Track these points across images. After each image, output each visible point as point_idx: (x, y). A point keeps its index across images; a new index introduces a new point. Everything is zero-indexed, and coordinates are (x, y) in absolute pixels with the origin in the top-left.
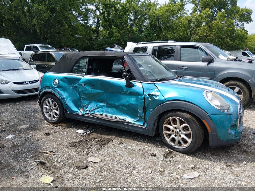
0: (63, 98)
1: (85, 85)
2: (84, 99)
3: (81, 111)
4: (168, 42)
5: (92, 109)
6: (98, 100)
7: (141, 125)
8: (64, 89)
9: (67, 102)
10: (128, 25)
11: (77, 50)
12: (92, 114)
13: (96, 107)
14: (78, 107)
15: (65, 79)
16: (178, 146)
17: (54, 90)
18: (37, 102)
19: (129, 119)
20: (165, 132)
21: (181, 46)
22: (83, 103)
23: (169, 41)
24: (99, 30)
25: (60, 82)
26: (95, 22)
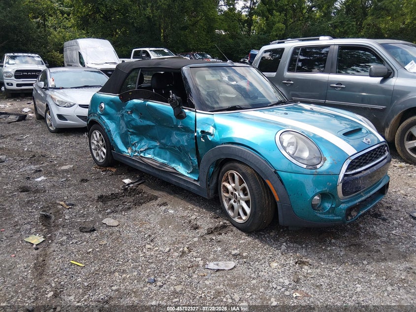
0: (109, 131)
1: (132, 112)
2: (133, 134)
3: (129, 151)
4: (318, 39)
5: (142, 150)
6: (150, 137)
7: (195, 180)
8: (110, 118)
9: (113, 137)
10: (303, 8)
11: (208, 56)
12: (141, 158)
13: (146, 147)
14: (127, 144)
15: (112, 103)
16: (238, 218)
17: (99, 118)
18: (85, 135)
19: (181, 169)
20: (224, 194)
21: (339, 47)
22: (131, 140)
23: (321, 38)
24: (252, 20)
25: (106, 106)
26: (247, 6)
